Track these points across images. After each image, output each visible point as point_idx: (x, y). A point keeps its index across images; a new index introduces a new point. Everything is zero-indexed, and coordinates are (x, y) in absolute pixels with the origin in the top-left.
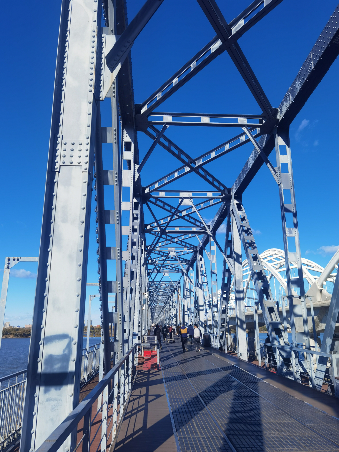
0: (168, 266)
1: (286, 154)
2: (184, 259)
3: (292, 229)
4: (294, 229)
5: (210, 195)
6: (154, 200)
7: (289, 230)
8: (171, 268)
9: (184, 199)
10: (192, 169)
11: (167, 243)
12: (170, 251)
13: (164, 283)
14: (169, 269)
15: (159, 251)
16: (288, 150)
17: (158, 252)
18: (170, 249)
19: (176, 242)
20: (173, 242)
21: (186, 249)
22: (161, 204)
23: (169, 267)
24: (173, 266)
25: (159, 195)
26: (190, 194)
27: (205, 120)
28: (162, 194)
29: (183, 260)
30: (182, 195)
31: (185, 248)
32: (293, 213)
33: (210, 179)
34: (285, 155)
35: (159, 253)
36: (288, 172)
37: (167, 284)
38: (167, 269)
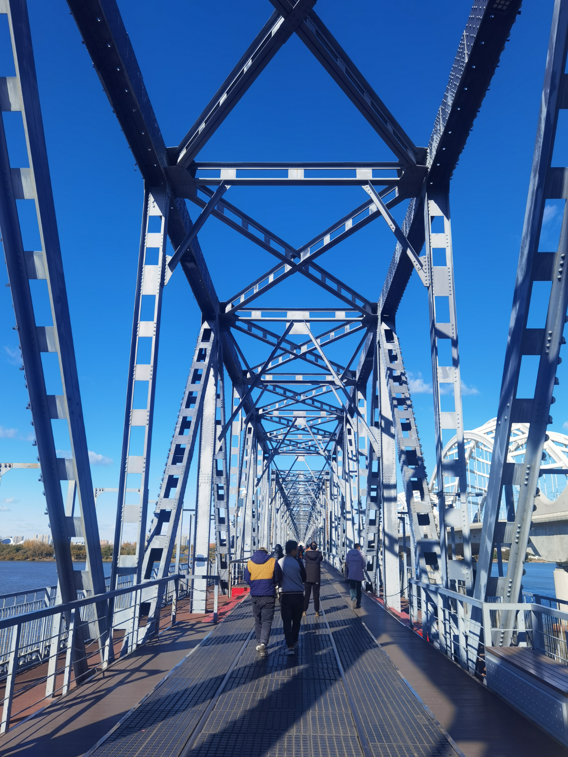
0: (301, 443)
1: (443, 232)
2: (325, 432)
3: (449, 369)
4: (453, 368)
5: (341, 315)
6: (245, 326)
7: (442, 371)
8: (308, 448)
9: (295, 324)
10: (295, 268)
11: (287, 404)
12: (296, 418)
13: (302, 472)
14: (303, 448)
15: (280, 418)
16: (447, 224)
17: (277, 420)
18: (296, 413)
19: (303, 402)
20: (298, 402)
21: (323, 414)
22: (260, 334)
23: (303, 445)
24: (310, 443)
25: (251, 317)
26: (306, 315)
27: (296, 174)
28: (256, 315)
29: (325, 434)
30: (292, 315)
31: (322, 412)
32: (453, 340)
33: (334, 286)
34: (440, 234)
35: (280, 421)
36: (445, 265)
37: (307, 475)
38: (299, 448)
